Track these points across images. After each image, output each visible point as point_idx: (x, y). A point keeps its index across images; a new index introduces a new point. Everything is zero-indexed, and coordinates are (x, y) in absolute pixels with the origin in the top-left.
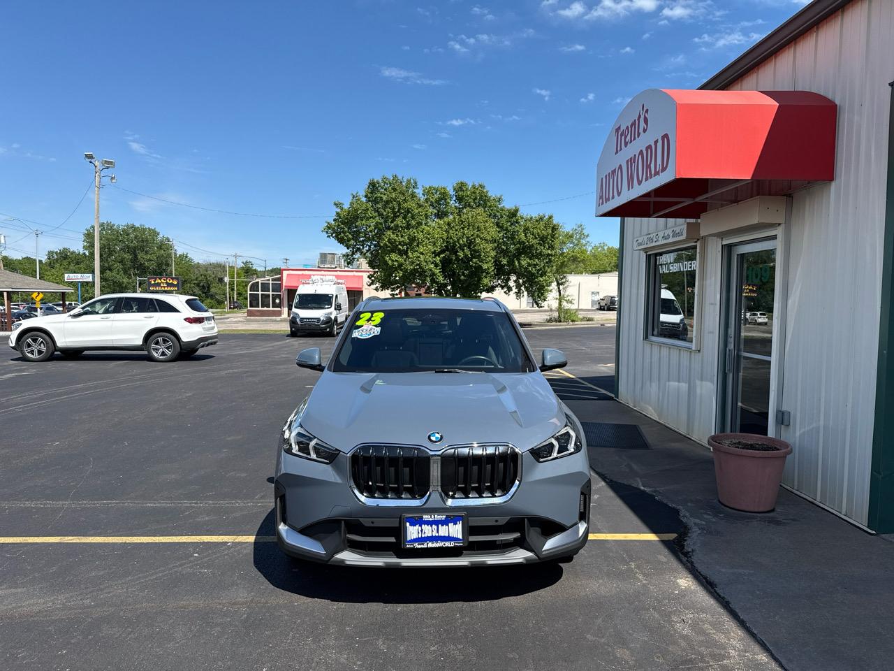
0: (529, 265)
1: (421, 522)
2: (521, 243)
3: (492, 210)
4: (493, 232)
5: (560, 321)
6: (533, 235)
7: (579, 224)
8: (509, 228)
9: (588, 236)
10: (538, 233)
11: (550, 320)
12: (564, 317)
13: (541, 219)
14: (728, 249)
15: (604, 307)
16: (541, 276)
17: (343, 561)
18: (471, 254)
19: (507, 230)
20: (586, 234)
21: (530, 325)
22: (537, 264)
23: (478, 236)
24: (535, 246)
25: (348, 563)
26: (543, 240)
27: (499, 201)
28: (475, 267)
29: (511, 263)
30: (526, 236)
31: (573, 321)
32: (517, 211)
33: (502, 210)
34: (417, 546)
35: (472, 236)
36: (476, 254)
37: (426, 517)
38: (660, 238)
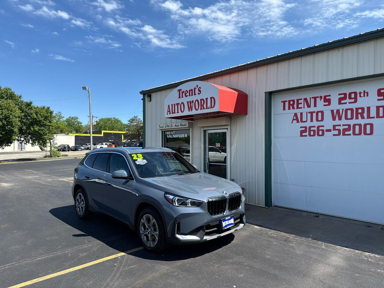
0: (39, 130)
1: (225, 220)
2: (34, 119)
3: (17, 102)
4: (18, 112)
5: (51, 157)
6: (41, 115)
7: (59, 111)
8: (27, 111)
9: (63, 117)
10: (43, 115)
11: (46, 157)
12: (54, 155)
13: (44, 108)
14: (205, 131)
15: (61, 149)
16: (45, 135)
17: (206, 240)
18: (7, 123)
19: (26, 112)
20: (63, 116)
21: (35, 159)
22: (43, 130)
23: (11, 114)
24: (43, 121)
25: (208, 240)
26: (46, 118)
27: (20, 98)
28: (9, 130)
29: (28, 128)
30: (37, 116)
31: (58, 156)
32: (31, 103)
33: (22, 102)
34: (226, 228)
35: (8, 114)
36: (10, 123)
37: (226, 219)
38: (174, 126)
